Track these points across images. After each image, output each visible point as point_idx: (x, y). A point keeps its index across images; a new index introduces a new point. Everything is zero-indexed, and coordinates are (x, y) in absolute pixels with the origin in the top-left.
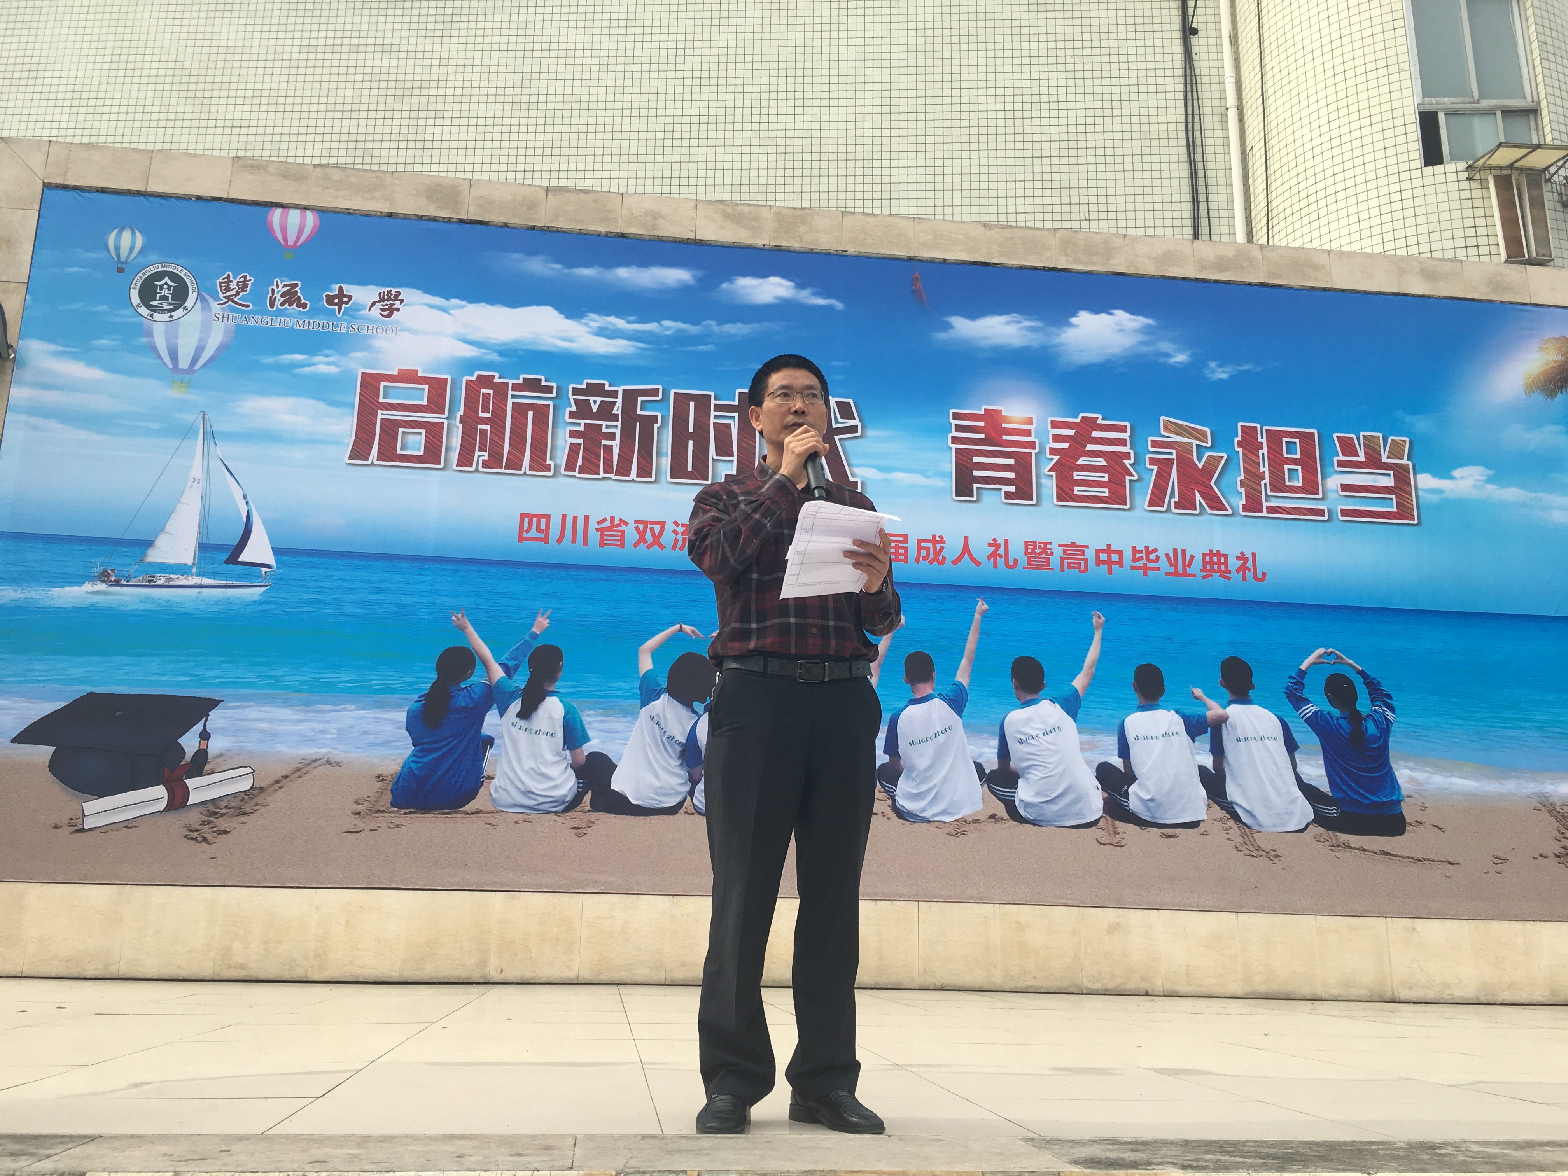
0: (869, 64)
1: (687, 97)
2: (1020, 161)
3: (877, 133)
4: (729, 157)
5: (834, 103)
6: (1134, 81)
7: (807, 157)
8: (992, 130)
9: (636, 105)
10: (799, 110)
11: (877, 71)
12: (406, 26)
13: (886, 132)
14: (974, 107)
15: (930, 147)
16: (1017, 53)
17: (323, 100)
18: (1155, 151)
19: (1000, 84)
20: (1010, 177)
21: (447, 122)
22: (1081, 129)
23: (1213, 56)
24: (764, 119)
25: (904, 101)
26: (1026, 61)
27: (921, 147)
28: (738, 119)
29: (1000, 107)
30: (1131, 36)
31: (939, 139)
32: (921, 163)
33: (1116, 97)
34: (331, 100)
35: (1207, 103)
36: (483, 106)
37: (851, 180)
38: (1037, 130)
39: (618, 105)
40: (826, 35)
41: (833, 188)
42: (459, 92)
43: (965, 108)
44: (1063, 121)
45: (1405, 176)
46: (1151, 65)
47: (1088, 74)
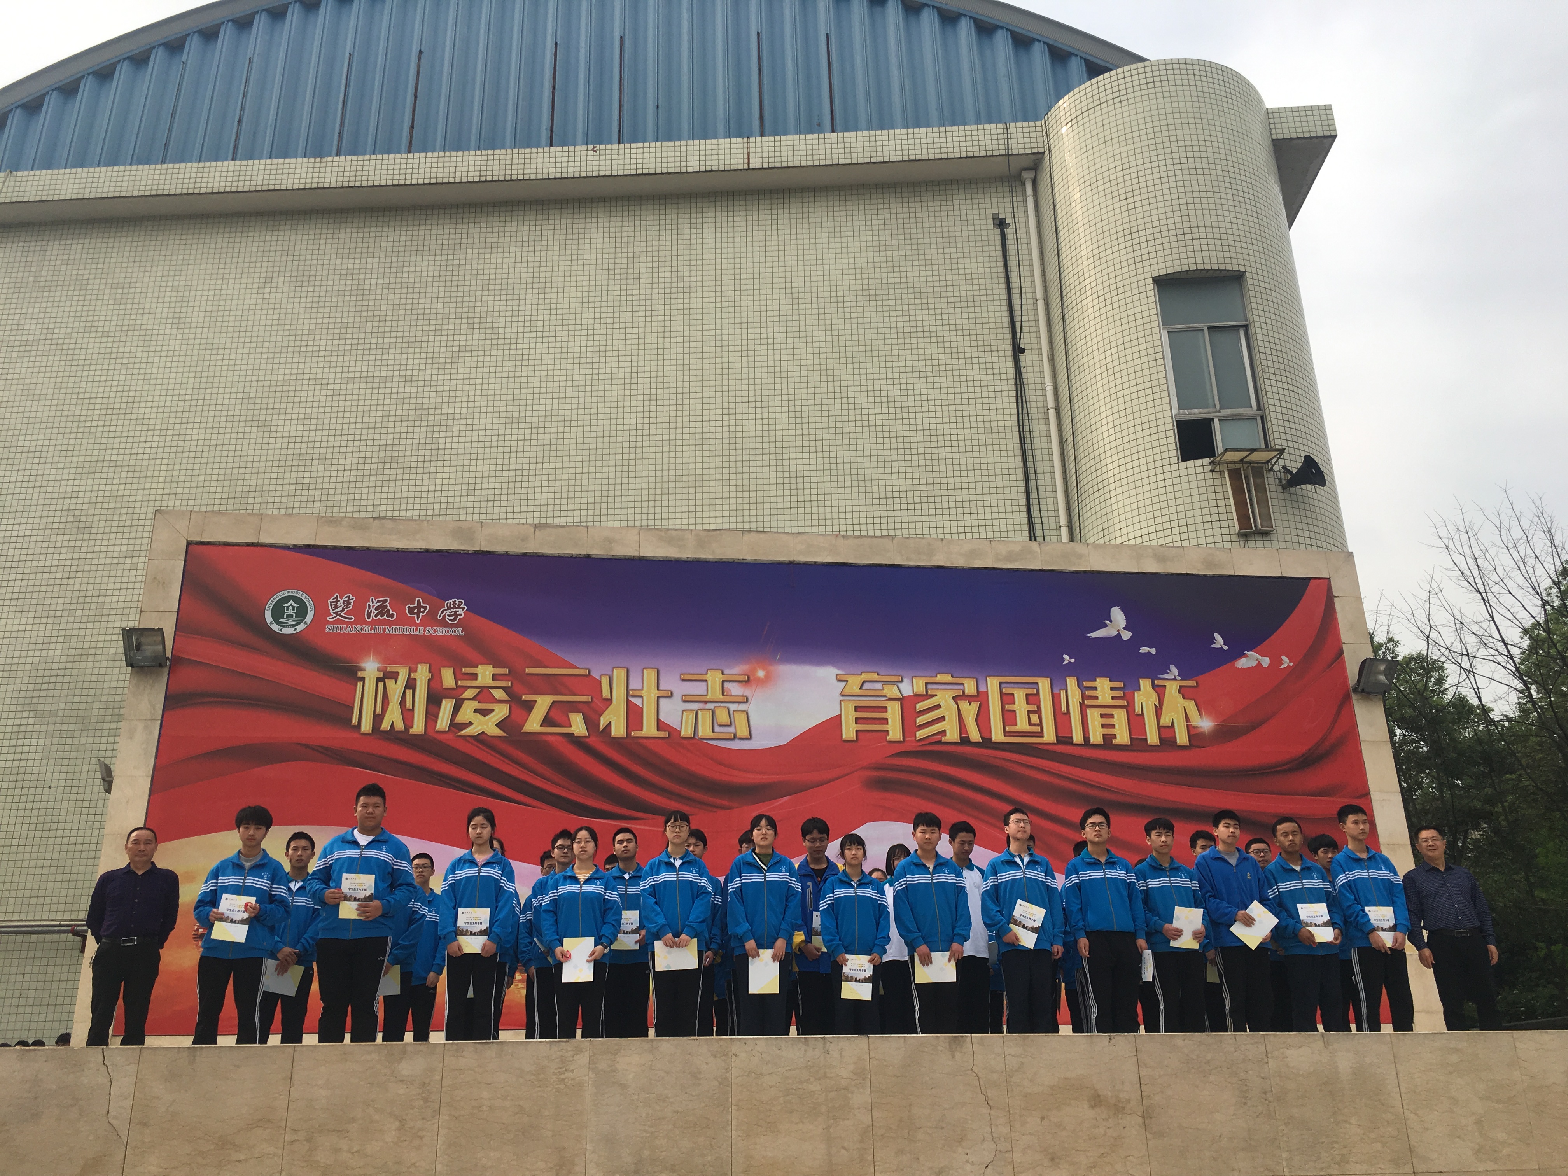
0: (778, 380)
1: (640, 409)
2: (894, 452)
3: (785, 433)
4: (672, 455)
5: (752, 411)
6: (978, 389)
7: (732, 452)
8: (873, 429)
9: (601, 416)
10: (726, 417)
11: (785, 386)
12: (423, 361)
13: (792, 432)
14: (858, 412)
15: (826, 443)
16: (890, 370)
17: (359, 420)
18: (996, 442)
19: (877, 394)
20: (888, 464)
21: (456, 434)
22: (940, 426)
23: (1036, 369)
24: (699, 424)
25: (805, 408)
26: (897, 375)
27: (819, 443)
28: (679, 425)
29: (878, 411)
30: (975, 355)
31: (833, 437)
32: (820, 455)
33: (965, 402)
34: (366, 420)
35: (1034, 404)
36: (483, 421)
37: (766, 469)
38: (906, 428)
39: (587, 417)
40: (745, 359)
41: (753, 476)
42: (464, 410)
43: (851, 412)
44: (926, 421)
45: (1167, 468)
46: (990, 377)
47: (944, 385)
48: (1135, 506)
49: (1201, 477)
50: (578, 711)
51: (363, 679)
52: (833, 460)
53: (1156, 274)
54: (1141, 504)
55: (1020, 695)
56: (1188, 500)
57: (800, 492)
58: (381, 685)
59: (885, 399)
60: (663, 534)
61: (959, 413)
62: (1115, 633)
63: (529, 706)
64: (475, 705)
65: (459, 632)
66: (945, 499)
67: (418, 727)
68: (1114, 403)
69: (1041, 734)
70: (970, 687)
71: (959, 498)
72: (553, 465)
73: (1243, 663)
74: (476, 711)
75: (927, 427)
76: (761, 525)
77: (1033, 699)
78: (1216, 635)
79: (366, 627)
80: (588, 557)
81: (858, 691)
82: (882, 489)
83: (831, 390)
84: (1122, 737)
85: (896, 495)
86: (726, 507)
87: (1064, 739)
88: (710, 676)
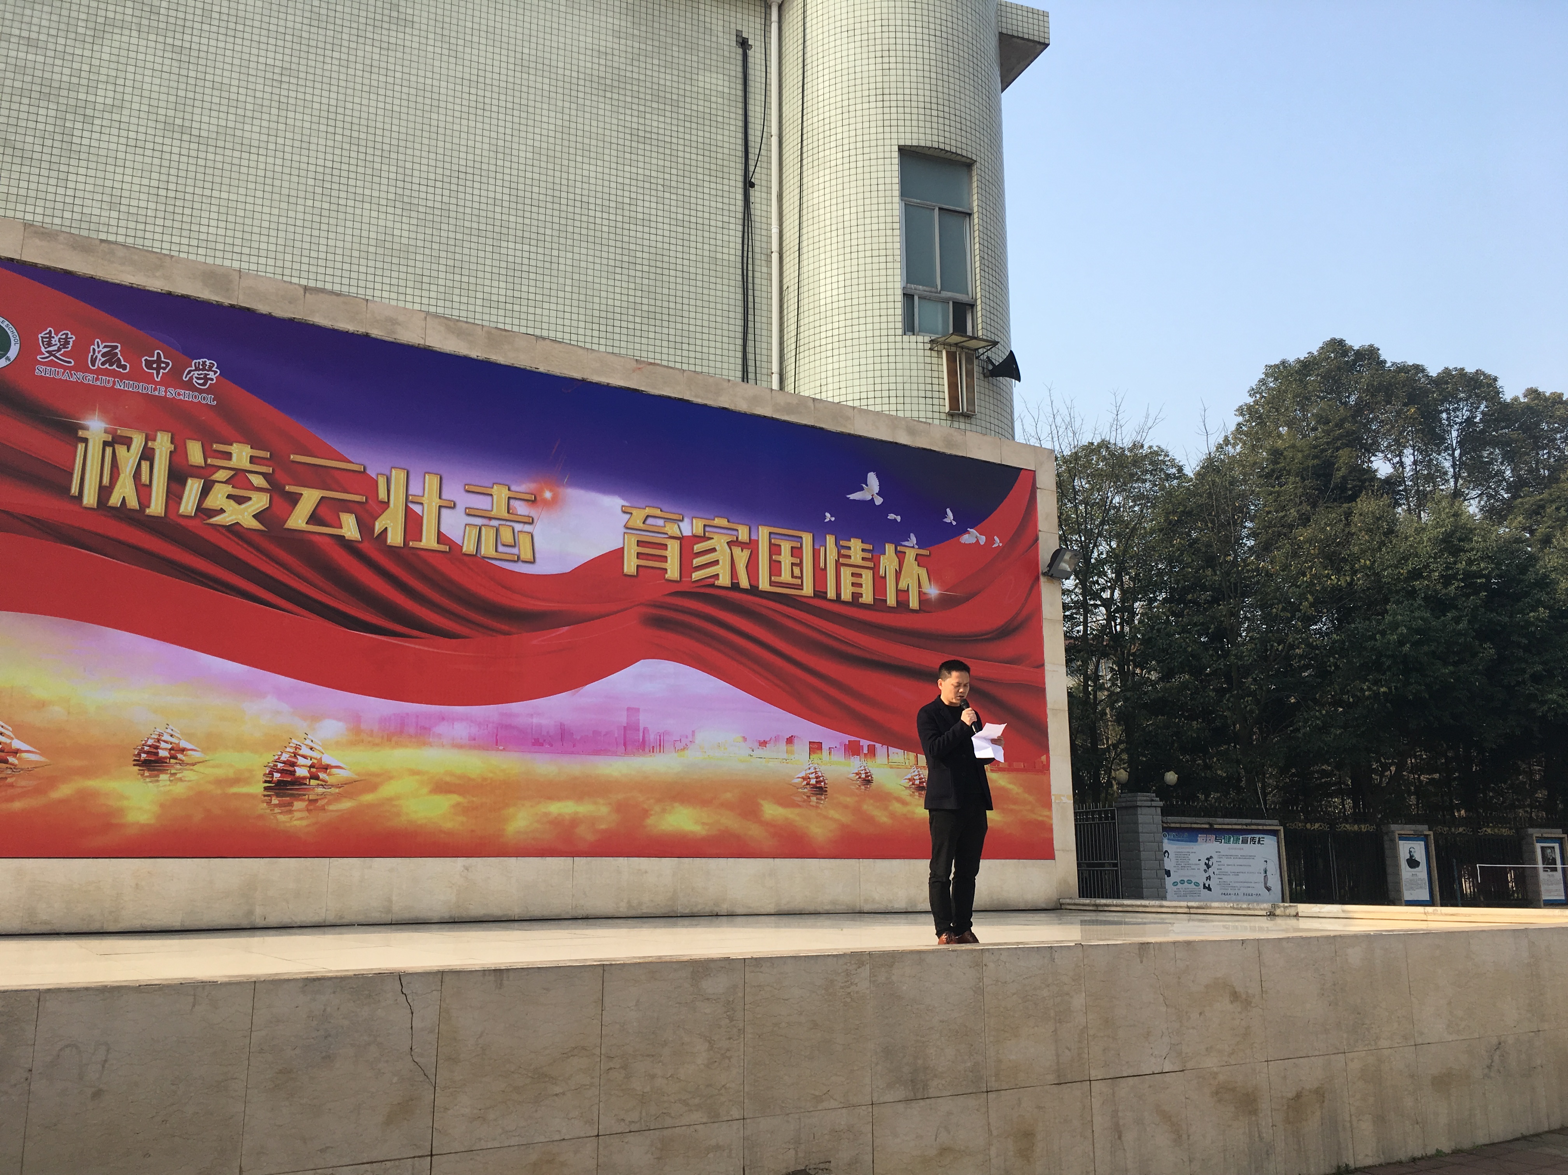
0: (500, 156)
3: (505, 217)
6: (706, 215)
7: (444, 227)
10: (439, 184)
11: (507, 164)
13: (512, 218)
14: (584, 212)
15: (548, 238)
16: (620, 173)
18: (719, 274)
19: (606, 196)
20: (611, 276)
22: (666, 246)
23: (764, 208)
24: (408, 186)
25: (528, 195)
26: (627, 181)
27: (541, 237)
30: (707, 178)
31: (556, 233)
32: (540, 250)
33: (693, 226)
35: (757, 244)
36: (134, 120)
37: (481, 254)
38: (633, 240)
40: (464, 122)
43: (577, 210)
44: (653, 237)
45: (891, 339)
46: (720, 205)
47: (673, 203)
48: (857, 369)
49: (921, 353)
50: (350, 511)
51: (85, 440)
52: (555, 260)
53: (902, 143)
54: (863, 368)
55: (786, 547)
56: (907, 373)
57: (517, 287)
58: (109, 450)
59: (613, 204)
60: (451, 324)
61: (686, 237)
62: (870, 498)
63: (294, 499)
64: (229, 489)
65: (210, 400)
66: (665, 324)
67: (157, 507)
68: (848, 263)
69: (800, 587)
70: (743, 534)
71: (679, 326)
72: (224, 195)
73: (968, 538)
74: (229, 497)
75: (653, 244)
76: (471, 315)
77: (796, 552)
78: (948, 510)
79: (90, 376)
80: (367, 336)
81: (641, 525)
82: (604, 301)
83: (557, 181)
84: (867, 597)
85: (618, 310)
86: (433, 288)
87: (820, 594)
88: (495, 490)
